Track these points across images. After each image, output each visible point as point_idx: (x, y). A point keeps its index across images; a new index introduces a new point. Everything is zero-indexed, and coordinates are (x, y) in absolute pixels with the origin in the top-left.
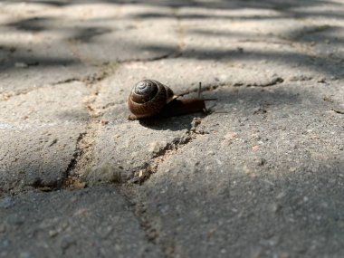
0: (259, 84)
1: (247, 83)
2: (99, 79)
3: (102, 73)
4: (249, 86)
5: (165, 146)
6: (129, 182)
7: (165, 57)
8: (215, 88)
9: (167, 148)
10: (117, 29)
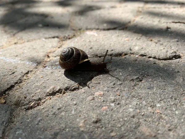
0: (157, 57)
1: (150, 56)
2: (69, 38)
3: (72, 35)
4: (150, 57)
5: (57, 90)
6: (23, 107)
7: (114, 29)
8: (126, 54)
9: (58, 92)
10: (104, 8)
